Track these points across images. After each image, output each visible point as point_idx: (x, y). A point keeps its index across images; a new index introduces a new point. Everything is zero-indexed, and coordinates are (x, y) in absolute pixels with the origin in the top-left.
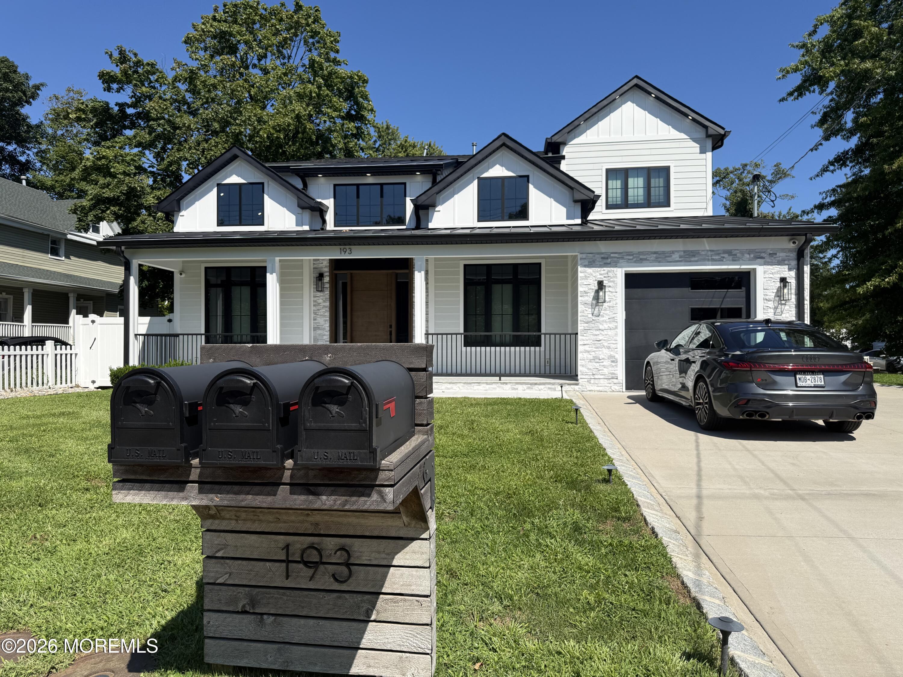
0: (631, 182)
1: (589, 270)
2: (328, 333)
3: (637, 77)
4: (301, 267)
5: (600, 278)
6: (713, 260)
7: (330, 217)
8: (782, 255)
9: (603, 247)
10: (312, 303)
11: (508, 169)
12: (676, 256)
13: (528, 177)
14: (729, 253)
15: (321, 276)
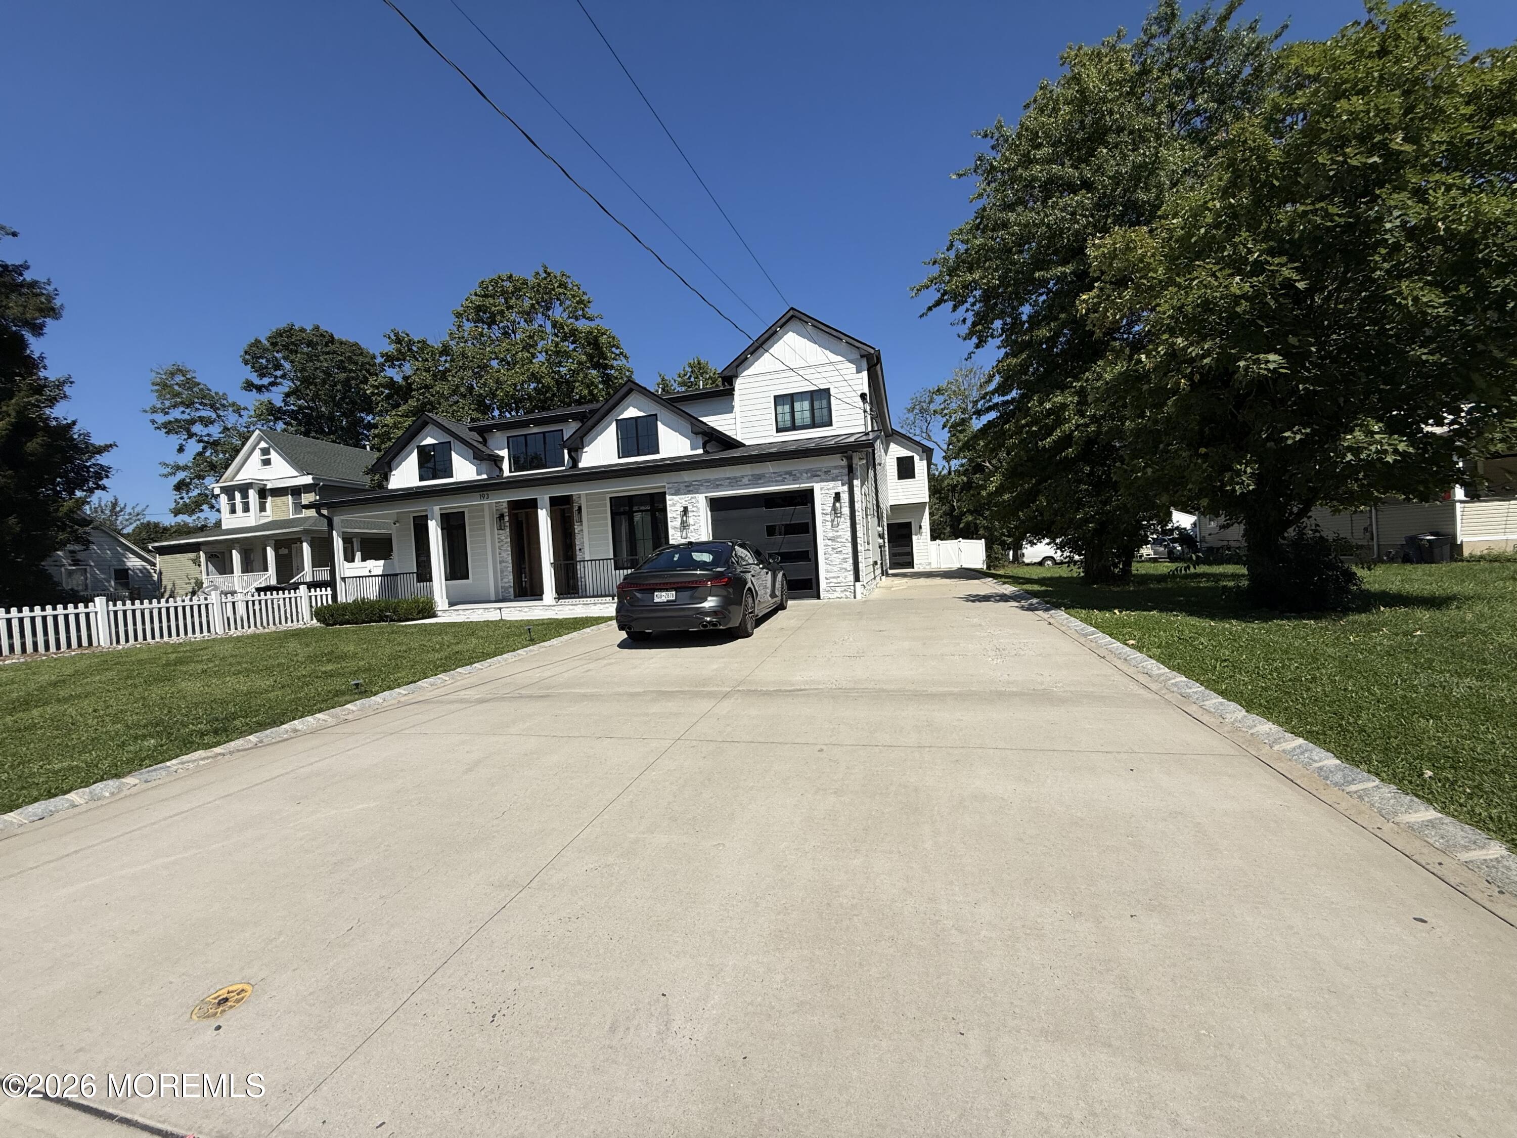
0: (797, 406)
1: (676, 498)
2: (511, 565)
3: (792, 309)
4: (483, 510)
5: (685, 504)
6: (777, 481)
7: (506, 466)
8: (836, 471)
9: (687, 476)
10: (497, 540)
11: (640, 410)
12: (746, 481)
13: (656, 415)
14: (790, 473)
15: (502, 516)
